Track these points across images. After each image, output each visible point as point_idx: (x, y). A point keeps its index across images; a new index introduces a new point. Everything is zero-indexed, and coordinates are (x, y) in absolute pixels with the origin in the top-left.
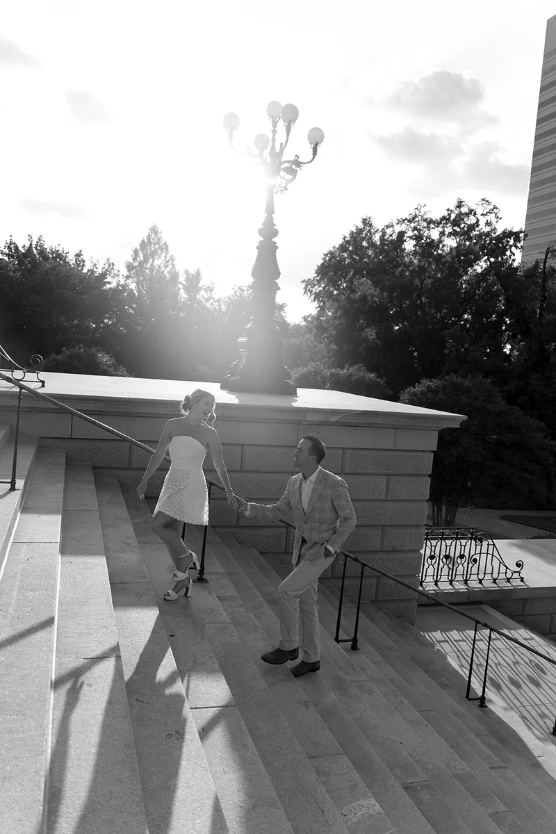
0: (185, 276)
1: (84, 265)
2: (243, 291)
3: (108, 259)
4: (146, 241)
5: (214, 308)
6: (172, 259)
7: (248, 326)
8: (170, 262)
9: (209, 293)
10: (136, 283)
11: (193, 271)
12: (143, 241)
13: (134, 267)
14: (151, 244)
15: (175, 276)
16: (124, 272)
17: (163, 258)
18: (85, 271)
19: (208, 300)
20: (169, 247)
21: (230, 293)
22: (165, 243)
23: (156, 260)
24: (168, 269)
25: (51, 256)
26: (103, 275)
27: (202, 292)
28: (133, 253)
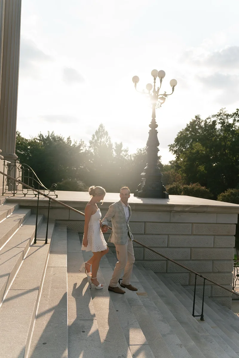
0: (115, 145)
1: (71, 143)
2: (141, 151)
3: (81, 140)
4: (98, 131)
5: (129, 159)
6: (109, 138)
7: (146, 168)
8: (109, 139)
9: (126, 153)
10: (94, 149)
11: (119, 143)
12: (97, 131)
13: (93, 143)
14: (100, 132)
15: (111, 145)
16: (88, 144)
17: (105, 138)
18: (71, 145)
19: (125, 156)
20: (108, 133)
21: (136, 152)
22: (106, 131)
23: (102, 139)
24: (108, 142)
25: (57, 139)
26: (80, 146)
27: (123, 152)
28: (92, 136)
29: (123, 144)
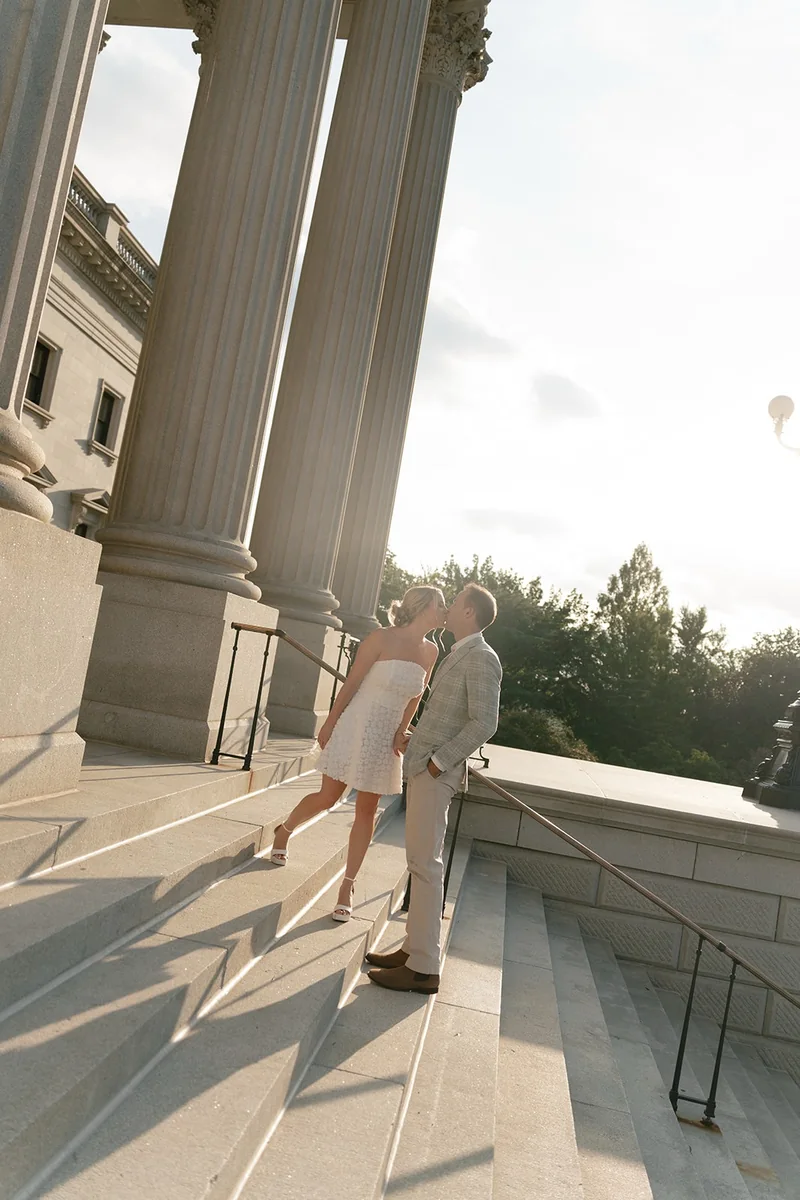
0: (682, 616)
1: (540, 597)
2: (770, 642)
3: (574, 590)
4: (629, 566)
5: (723, 666)
6: (665, 592)
7: (794, 704)
8: (662, 595)
9: (716, 643)
10: (611, 623)
11: (694, 610)
12: (625, 566)
13: (609, 601)
14: (636, 569)
15: (666, 617)
16: (595, 607)
17: (651, 590)
18: (541, 604)
19: (713, 653)
20: (661, 576)
21: (750, 644)
22: (657, 569)
23: (641, 592)
24: (658, 605)
25: (499, 583)
26: (566, 611)
27: (706, 642)
28: (609, 582)
29: (708, 613)
